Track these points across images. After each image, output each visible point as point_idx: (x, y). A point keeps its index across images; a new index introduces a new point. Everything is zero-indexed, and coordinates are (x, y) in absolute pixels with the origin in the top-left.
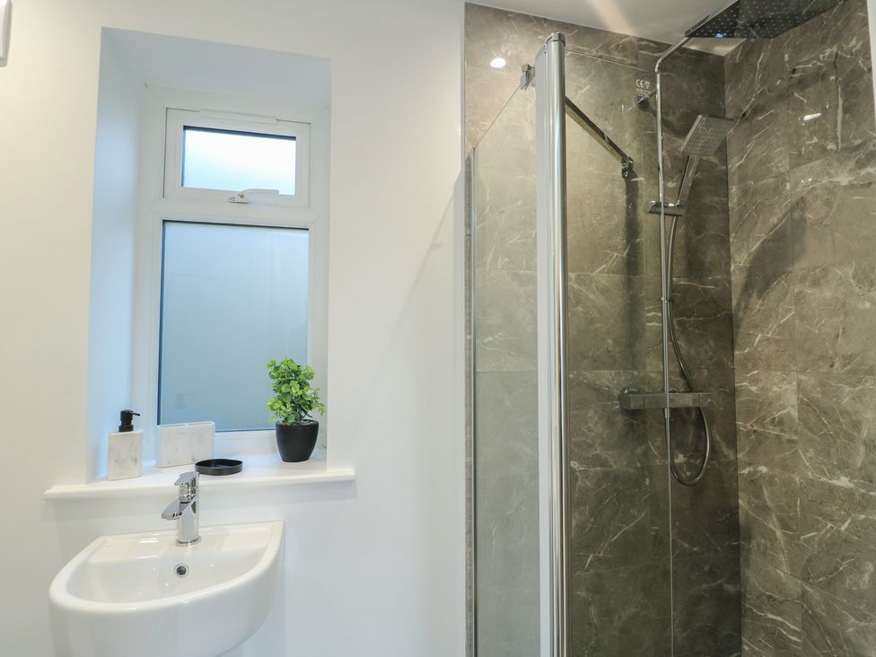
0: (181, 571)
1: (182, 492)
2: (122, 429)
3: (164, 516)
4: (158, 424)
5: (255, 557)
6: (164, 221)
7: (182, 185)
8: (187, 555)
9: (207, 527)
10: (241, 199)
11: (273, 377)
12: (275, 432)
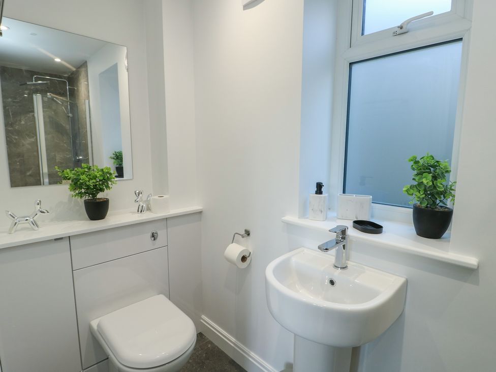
0: (332, 283)
1: (337, 236)
2: (317, 193)
3: (319, 248)
4: (344, 192)
5: (374, 294)
6: (350, 64)
7: (363, 34)
8: (337, 274)
9: (354, 262)
10: (402, 31)
11: (414, 169)
12: (412, 210)
